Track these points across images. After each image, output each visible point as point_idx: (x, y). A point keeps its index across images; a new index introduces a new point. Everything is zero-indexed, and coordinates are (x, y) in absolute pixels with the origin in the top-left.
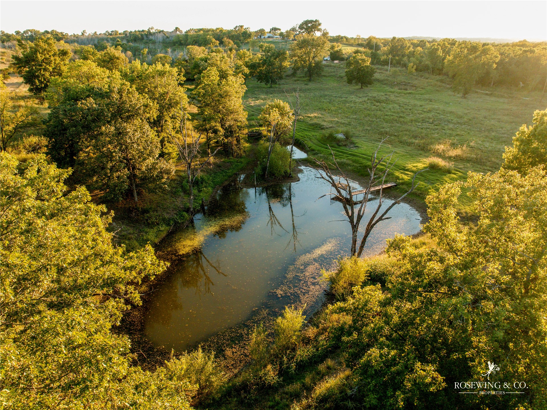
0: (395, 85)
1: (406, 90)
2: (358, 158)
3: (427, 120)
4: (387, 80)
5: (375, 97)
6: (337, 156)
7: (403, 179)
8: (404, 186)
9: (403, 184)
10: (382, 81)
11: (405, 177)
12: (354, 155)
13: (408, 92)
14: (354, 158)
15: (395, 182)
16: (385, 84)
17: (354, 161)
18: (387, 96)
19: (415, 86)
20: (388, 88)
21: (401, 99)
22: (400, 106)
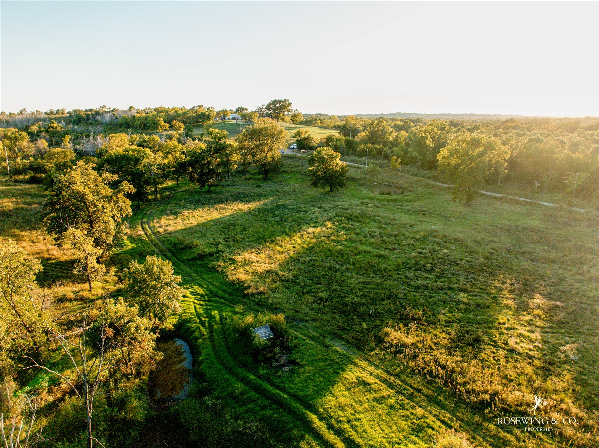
0: (375, 186)
1: (389, 194)
3: (422, 262)
4: (365, 179)
5: (346, 209)
10: (358, 180)
13: (393, 197)
16: (363, 185)
18: (363, 207)
19: (402, 188)
20: (365, 192)
21: (383, 213)
22: (380, 228)
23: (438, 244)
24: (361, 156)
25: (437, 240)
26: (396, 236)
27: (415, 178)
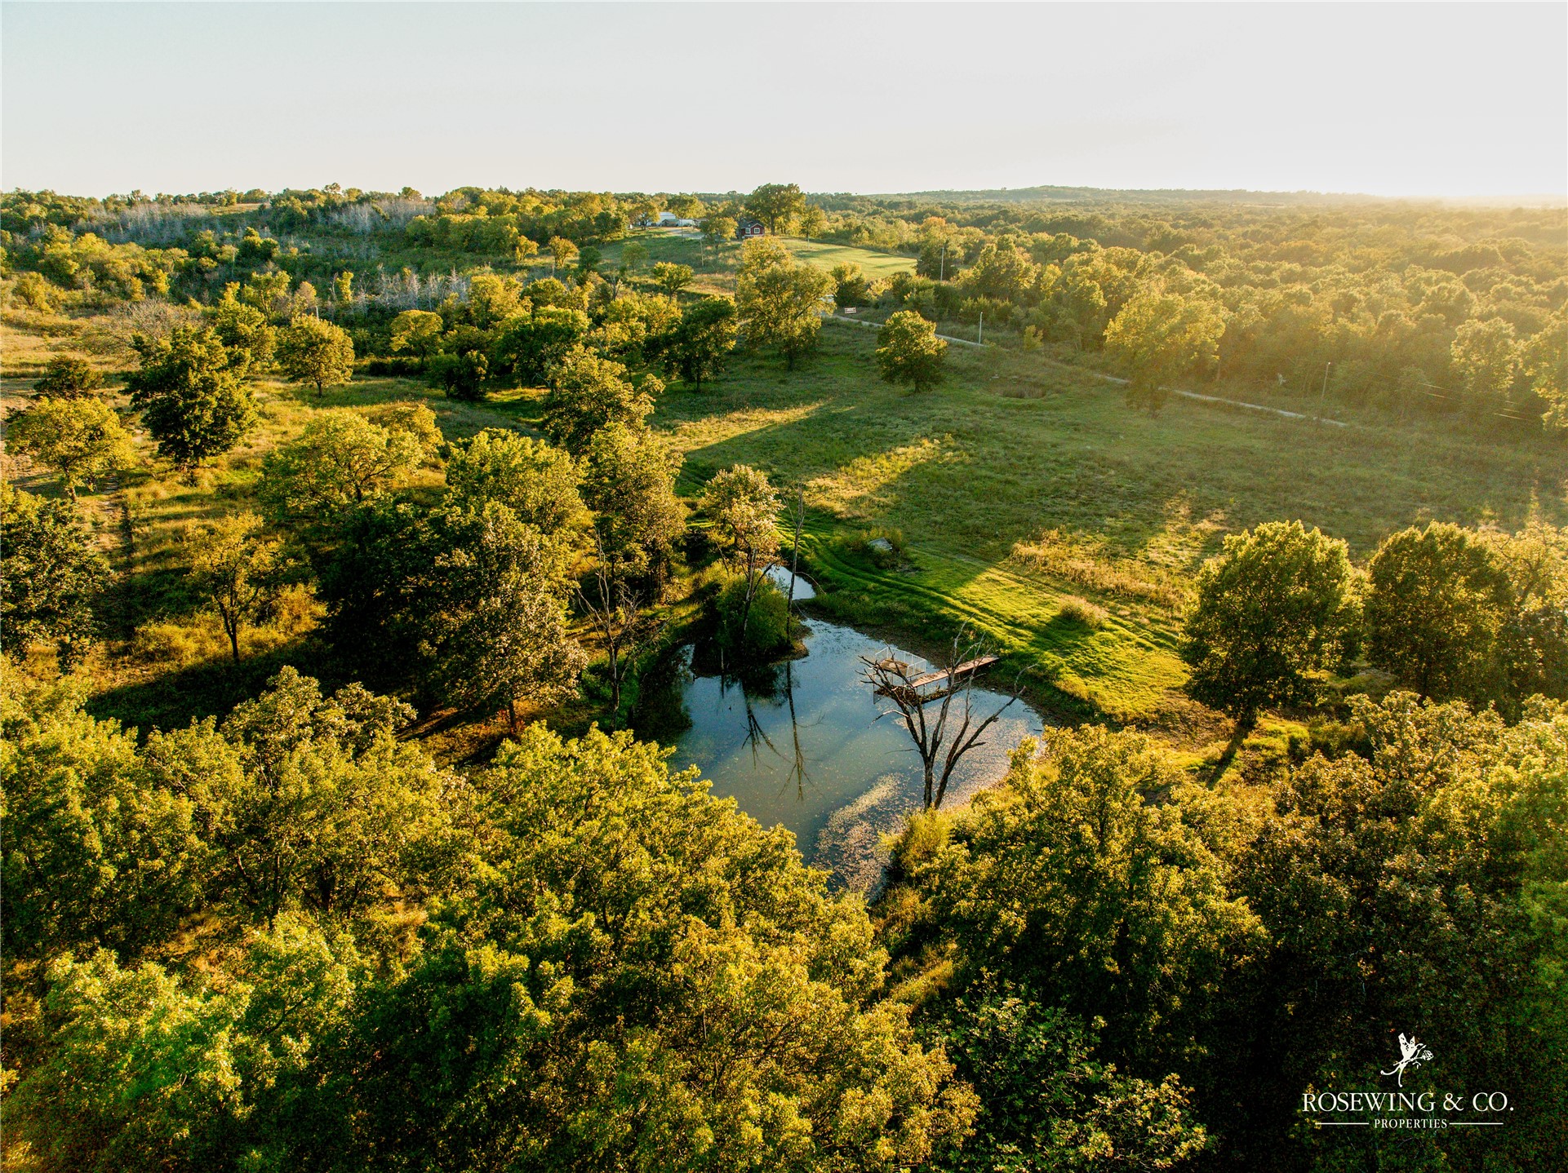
0: (994, 383)
1: (1021, 396)
2: (923, 600)
3: (1065, 488)
4: (975, 368)
5: (949, 421)
6: (878, 593)
7: (1011, 647)
8: (1015, 663)
9: (1011, 656)
10: (965, 371)
11: (1016, 641)
12: (913, 592)
13: (1026, 401)
14: (915, 598)
15: (997, 654)
16: (972, 380)
17: (914, 606)
18: (977, 418)
19: (1042, 385)
20: (978, 393)
21: (1010, 427)
22: (1006, 448)
23: (1092, 468)
24: (966, 323)
25: (1091, 463)
26: (1029, 458)
27: (1069, 368)
